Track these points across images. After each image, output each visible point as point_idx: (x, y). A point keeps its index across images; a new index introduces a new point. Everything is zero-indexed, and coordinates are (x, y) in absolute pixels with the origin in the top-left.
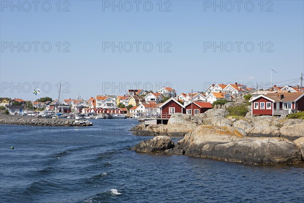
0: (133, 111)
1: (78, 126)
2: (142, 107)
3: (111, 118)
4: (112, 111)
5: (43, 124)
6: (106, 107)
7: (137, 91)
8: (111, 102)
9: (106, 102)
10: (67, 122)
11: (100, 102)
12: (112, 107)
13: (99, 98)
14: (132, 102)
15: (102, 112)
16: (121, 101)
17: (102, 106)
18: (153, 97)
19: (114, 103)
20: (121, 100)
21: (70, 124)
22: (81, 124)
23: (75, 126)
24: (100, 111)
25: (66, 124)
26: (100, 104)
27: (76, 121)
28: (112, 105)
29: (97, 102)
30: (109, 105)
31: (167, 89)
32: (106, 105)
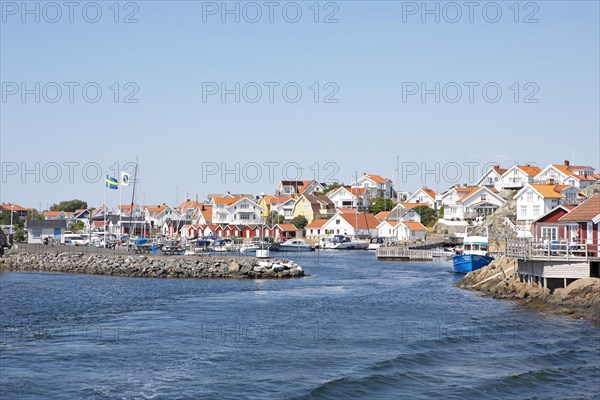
0: (315, 232)
1: (270, 276)
2: (338, 222)
3: (277, 250)
4: (258, 231)
5: (165, 272)
6: (238, 222)
7: (301, 183)
8: (250, 209)
9: (239, 210)
10: (234, 267)
11: (225, 210)
12: (252, 222)
13: (220, 202)
14: (304, 209)
15: (232, 233)
16: (273, 208)
17: (229, 220)
18: (348, 196)
19: (258, 212)
20: (274, 204)
21: (243, 270)
22: (276, 270)
23: (260, 277)
24: (228, 232)
25: (234, 272)
26: (223, 216)
27: (263, 264)
28: (251, 217)
29: (215, 210)
30: (244, 216)
31: (373, 177)
32: (238, 216)
